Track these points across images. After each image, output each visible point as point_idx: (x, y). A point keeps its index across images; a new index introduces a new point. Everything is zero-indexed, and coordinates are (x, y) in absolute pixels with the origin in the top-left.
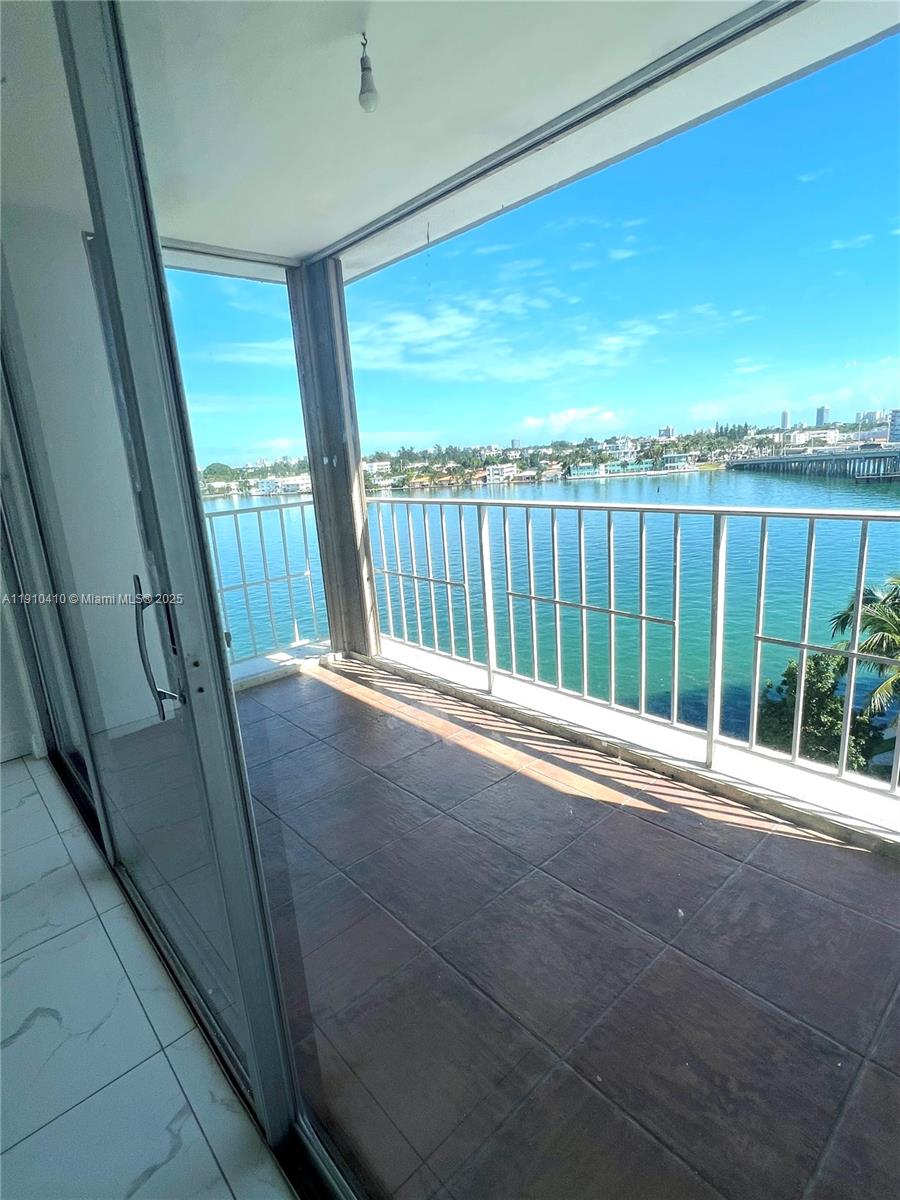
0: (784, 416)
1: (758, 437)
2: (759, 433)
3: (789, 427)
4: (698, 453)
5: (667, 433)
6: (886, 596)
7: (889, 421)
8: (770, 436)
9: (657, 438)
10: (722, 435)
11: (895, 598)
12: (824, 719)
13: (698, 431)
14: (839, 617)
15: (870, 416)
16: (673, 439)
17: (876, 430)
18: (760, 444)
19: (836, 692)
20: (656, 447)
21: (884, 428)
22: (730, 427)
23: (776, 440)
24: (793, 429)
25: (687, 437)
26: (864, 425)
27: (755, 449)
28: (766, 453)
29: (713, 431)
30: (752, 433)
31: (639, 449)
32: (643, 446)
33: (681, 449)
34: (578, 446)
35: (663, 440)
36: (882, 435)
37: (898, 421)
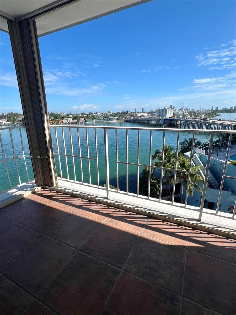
0: (135, 109)
1: (130, 114)
2: (130, 113)
3: (136, 112)
4: (117, 117)
5: (110, 112)
7: (156, 112)
8: (133, 114)
9: (107, 113)
10: (122, 113)
13: (117, 112)
14: (153, 156)
15: (153, 110)
16: (111, 113)
17: (154, 114)
18: (131, 116)
19: (153, 174)
20: (107, 115)
22: (124, 111)
24: (137, 113)
25: (115, 113)
26: (151, 112)
28: (132, 118)
29: (120, 112)
32: (104, 115)
33: (113, 116)
34: (88, 114)
35: (109, 114)
36: (155, 115)
37: (158, 112)
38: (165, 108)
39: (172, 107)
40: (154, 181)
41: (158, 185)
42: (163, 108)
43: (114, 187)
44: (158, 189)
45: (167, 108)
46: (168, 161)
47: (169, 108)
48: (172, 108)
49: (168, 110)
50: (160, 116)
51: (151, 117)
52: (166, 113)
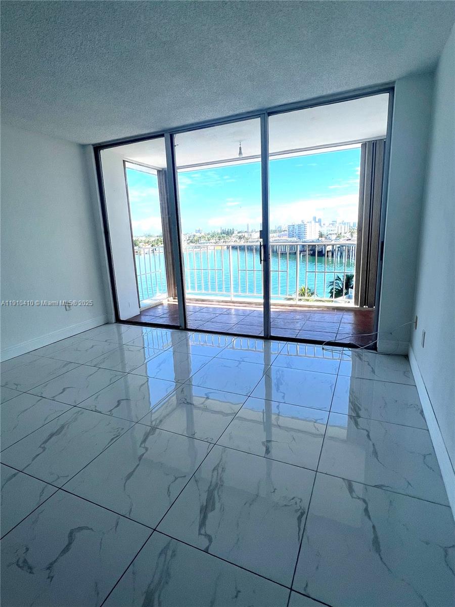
0: (248, 225)
1: (239, 235)
2: (239, 233)
3: (250, 231)
4: (214, 241)
5: (199, 231)
7: (287, 230)
8: (243, 234)
9: (195, 233)
10: (224, 233)
13: (213, 231)
15: (280, 227)
16: (203, 234)
17: (283, 233)
18: (240, 238)
20: (196, 238)
21: (286, 232)
22: (227, 230)
23: (246, 236)
24: (252, 232)
25: (209, 234)
26: (278, 231)
27: (238, 240)
28: (242, 243)
29: (220, 231)
30: (236, 232)
31: (188, 239)
32: (189, 237)
33: (207, 239)
34: (157, 236)
35: (198, 235)
36: (285, 235)
37: (290, 229)
38: (302, 221)
39: (317, 220)
42: (300, 223)
45: (308, 222)
47: (311, 222)
48: (316, 222)
49: (308, 225)
50: (295, 237)
51: (278, 238)
52: (305, 232)
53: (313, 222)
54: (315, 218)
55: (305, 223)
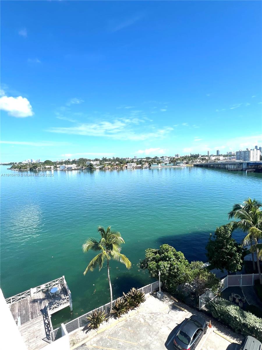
0: (208, 152)
1: (202, 157)
2: (202, 156)
3: (210, 155)
4: (186, 161)
5: (177, 156)
6: (244, 207)
7: (235, 154)
8: (205, 157)
9: (174, 156)
10: (192, 157)
11: (247, 207)
12: (228, 247)
13: (186, 155)
14: (231, 213)
15: (231, 153)
16: (179, 157)
17: (232, 157)
18: (203, 160)
19: (231, 237)
20: (174, 159)
21: (234, 156)
22: (194, 155)
23: (207, 159)
24: (211, 156)
25: (183, 157)
26: (229, 155)
27: (201, 161)
28: (204, 162)
29: (190, 156)
30: (200, 156)
31: (170, 160)
32: (171, 159)
33: (181, 160)
34: (153, 158)
36: (234, 158)
37: (238, 154)
38: (247, 149)
39: (258, 148)
40: (232, 248)
41: (238, 254)
42: (245, 150)
43: (175, 250)
44: (238, 261)
45: (251, 150)
46: (252, 222)
47: (254, 150)
48: (257, 149)
49: (252, 152)
50: (242, 159)
51: (229, 160)
52: (249, 156)
53: (255, 150)
54: (256, 147)
55: (249, 150)
